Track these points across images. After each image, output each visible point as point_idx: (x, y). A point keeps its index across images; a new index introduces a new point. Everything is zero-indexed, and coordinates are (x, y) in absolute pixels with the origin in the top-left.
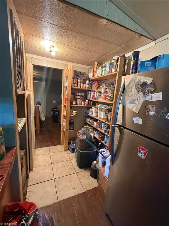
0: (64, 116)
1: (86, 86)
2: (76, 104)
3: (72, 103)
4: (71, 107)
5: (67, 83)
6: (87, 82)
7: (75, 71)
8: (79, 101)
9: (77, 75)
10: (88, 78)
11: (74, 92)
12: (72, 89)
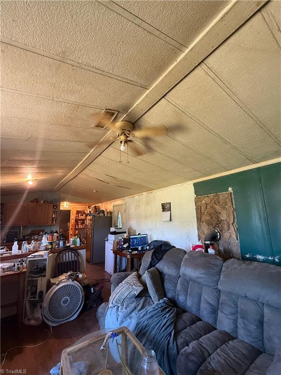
0: (71, 234)
1: (83, 217)
2: (78, 227)
3: (75, 227)
4: (75, 229)
5: (73, 217)
6: (84, 215)
7: (77, 211)
8: (80, 225)
9: (78, 212)
10: (84, 213)
11: (77, 221)
12: (76, 219)
